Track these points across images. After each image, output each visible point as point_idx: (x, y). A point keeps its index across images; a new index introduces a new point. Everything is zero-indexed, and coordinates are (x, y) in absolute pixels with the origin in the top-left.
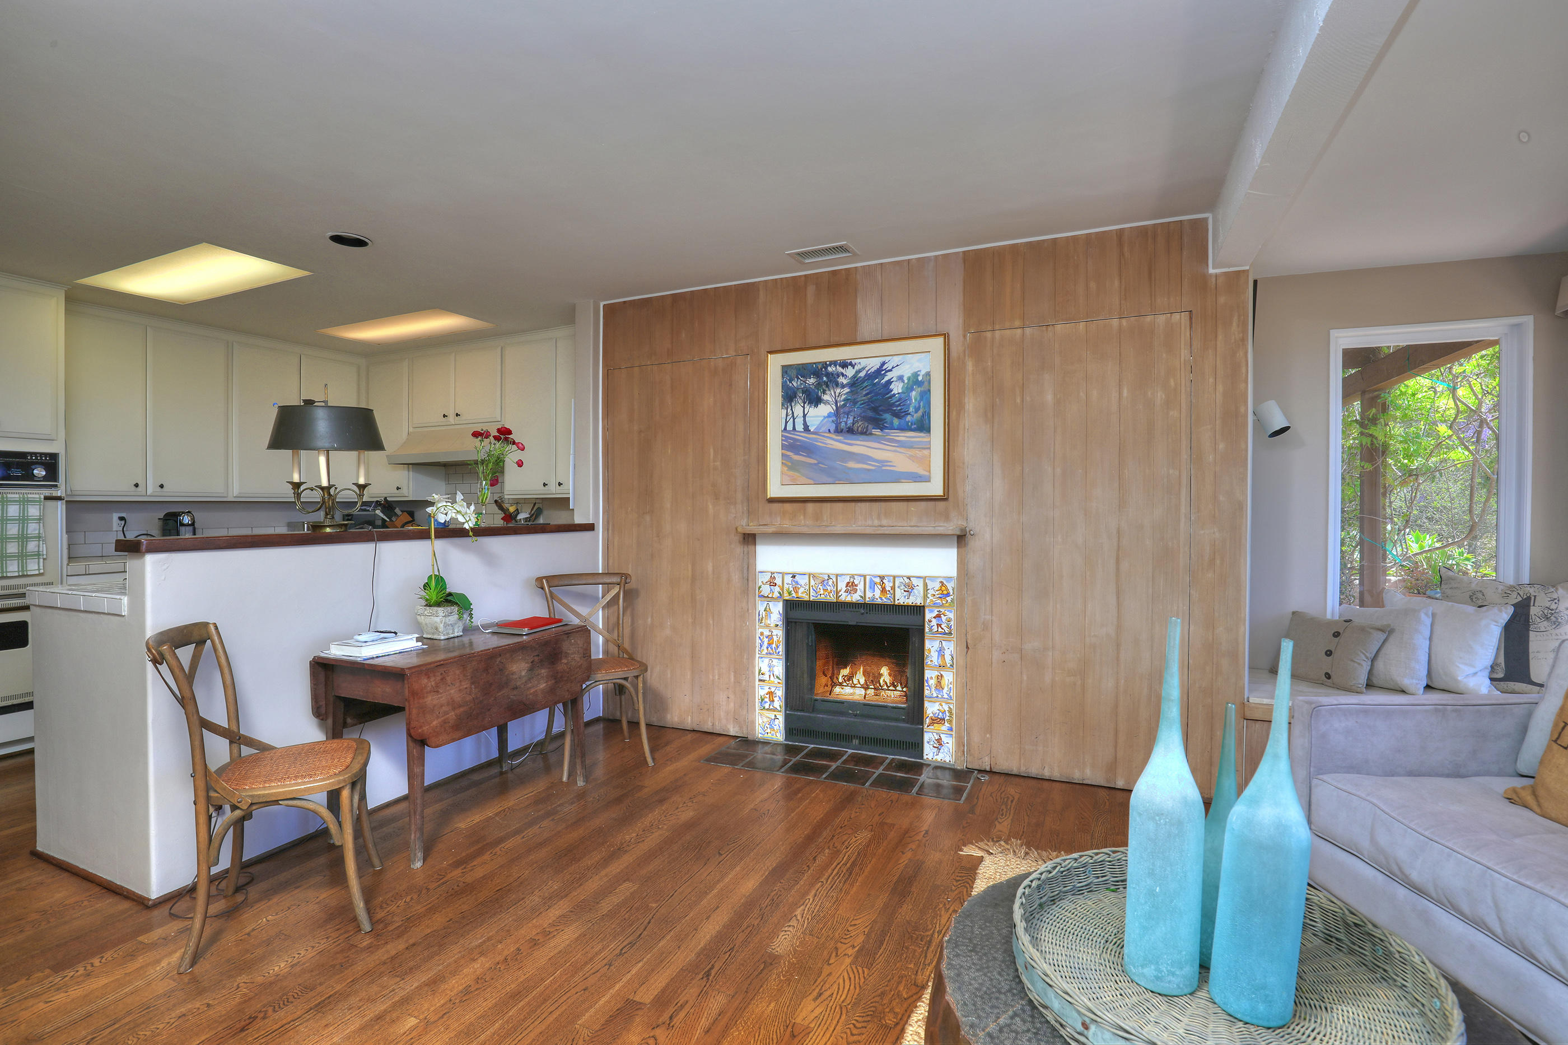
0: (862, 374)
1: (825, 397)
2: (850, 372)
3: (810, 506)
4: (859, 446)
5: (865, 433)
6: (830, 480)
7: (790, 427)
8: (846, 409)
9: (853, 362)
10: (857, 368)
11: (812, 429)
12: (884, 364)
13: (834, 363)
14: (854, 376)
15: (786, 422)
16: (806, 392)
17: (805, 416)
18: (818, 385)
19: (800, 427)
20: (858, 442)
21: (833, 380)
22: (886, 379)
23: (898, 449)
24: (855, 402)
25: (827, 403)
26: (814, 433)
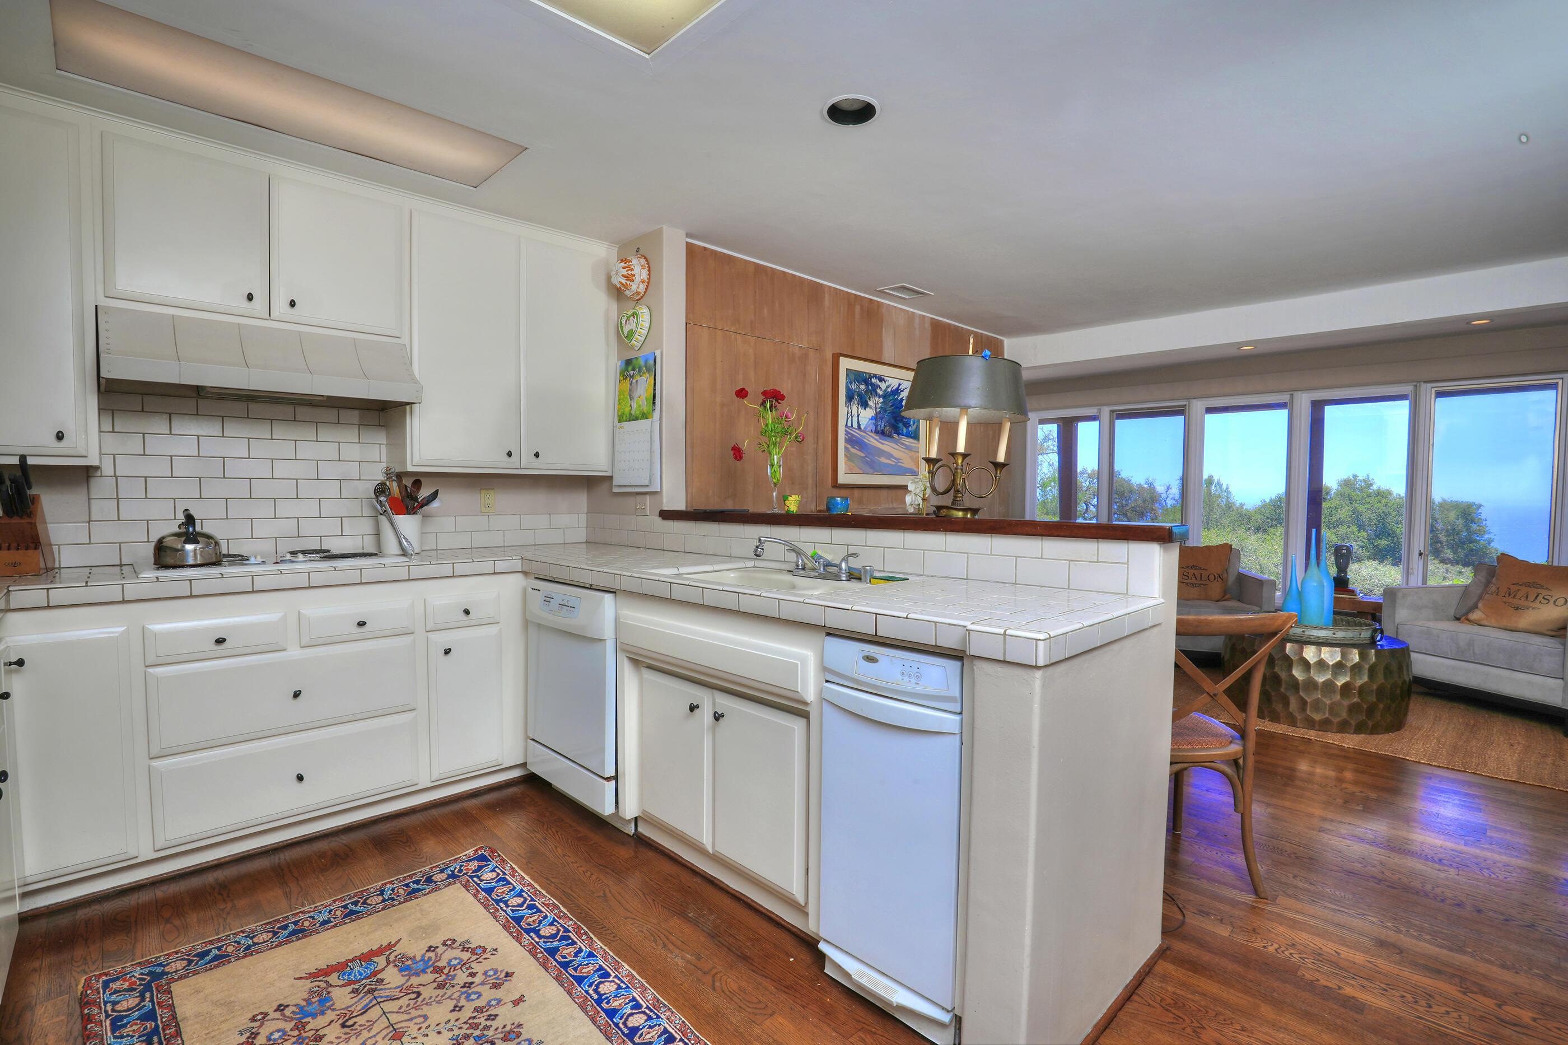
0: (889, 390)
1: (870, 403)
2: (883, 386)
3: (856, 492)
4: (886, 446)
5: (890, 436)
6: (871, 471)
7: (849, 424)
8: (881, 415)
9: (886, 378)
10: (887, 383)
11: (862, 427)
12: (900, 385)
13: (875, 376)
14: (885, 390)
15: (847, 419)
16: (860, 395)
17: (858, 416)
18: (867, 391)
19: (855, 425)
20: (887, 443)
21: (873, 390)
22: (901, 397)
23: (905, 450)
24: (885, 411)
25: (871, 408)
26: (864, 432)
